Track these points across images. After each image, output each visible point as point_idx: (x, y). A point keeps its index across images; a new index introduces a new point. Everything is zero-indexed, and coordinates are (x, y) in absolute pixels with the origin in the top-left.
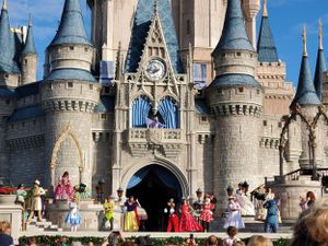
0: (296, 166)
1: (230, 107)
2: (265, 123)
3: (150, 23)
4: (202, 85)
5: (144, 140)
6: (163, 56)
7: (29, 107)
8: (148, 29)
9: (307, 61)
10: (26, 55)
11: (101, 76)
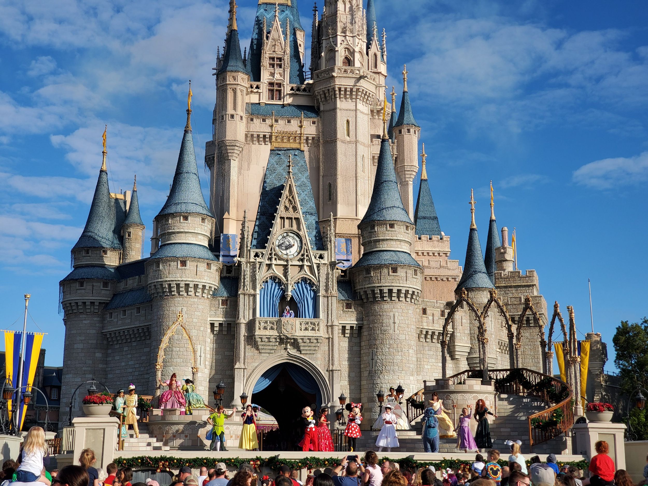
0: (464, 366)
1: (381, 291)
2: (424, 311)
3: (282, 187)
4: (347, 264)
5: (275, 333)
6: (299, 229)
7: (131, 290)
9: (476, 235)
10: (129, 227)
11: (221, 253)
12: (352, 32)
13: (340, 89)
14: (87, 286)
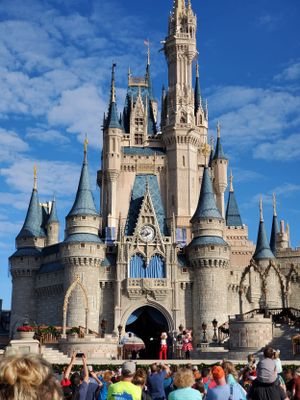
0: (257, 306)
1: (204, 261)
2: (232, 273)
3: (143, 198)
4: (183, 245)
5: (139, 287)
6: (153, 223)
7: (52, 262)
8: (141, 203)
10: (50, 223)
11: (106, 239)
12: (185, 102)
13: (178, 137)
14: (25, 260)
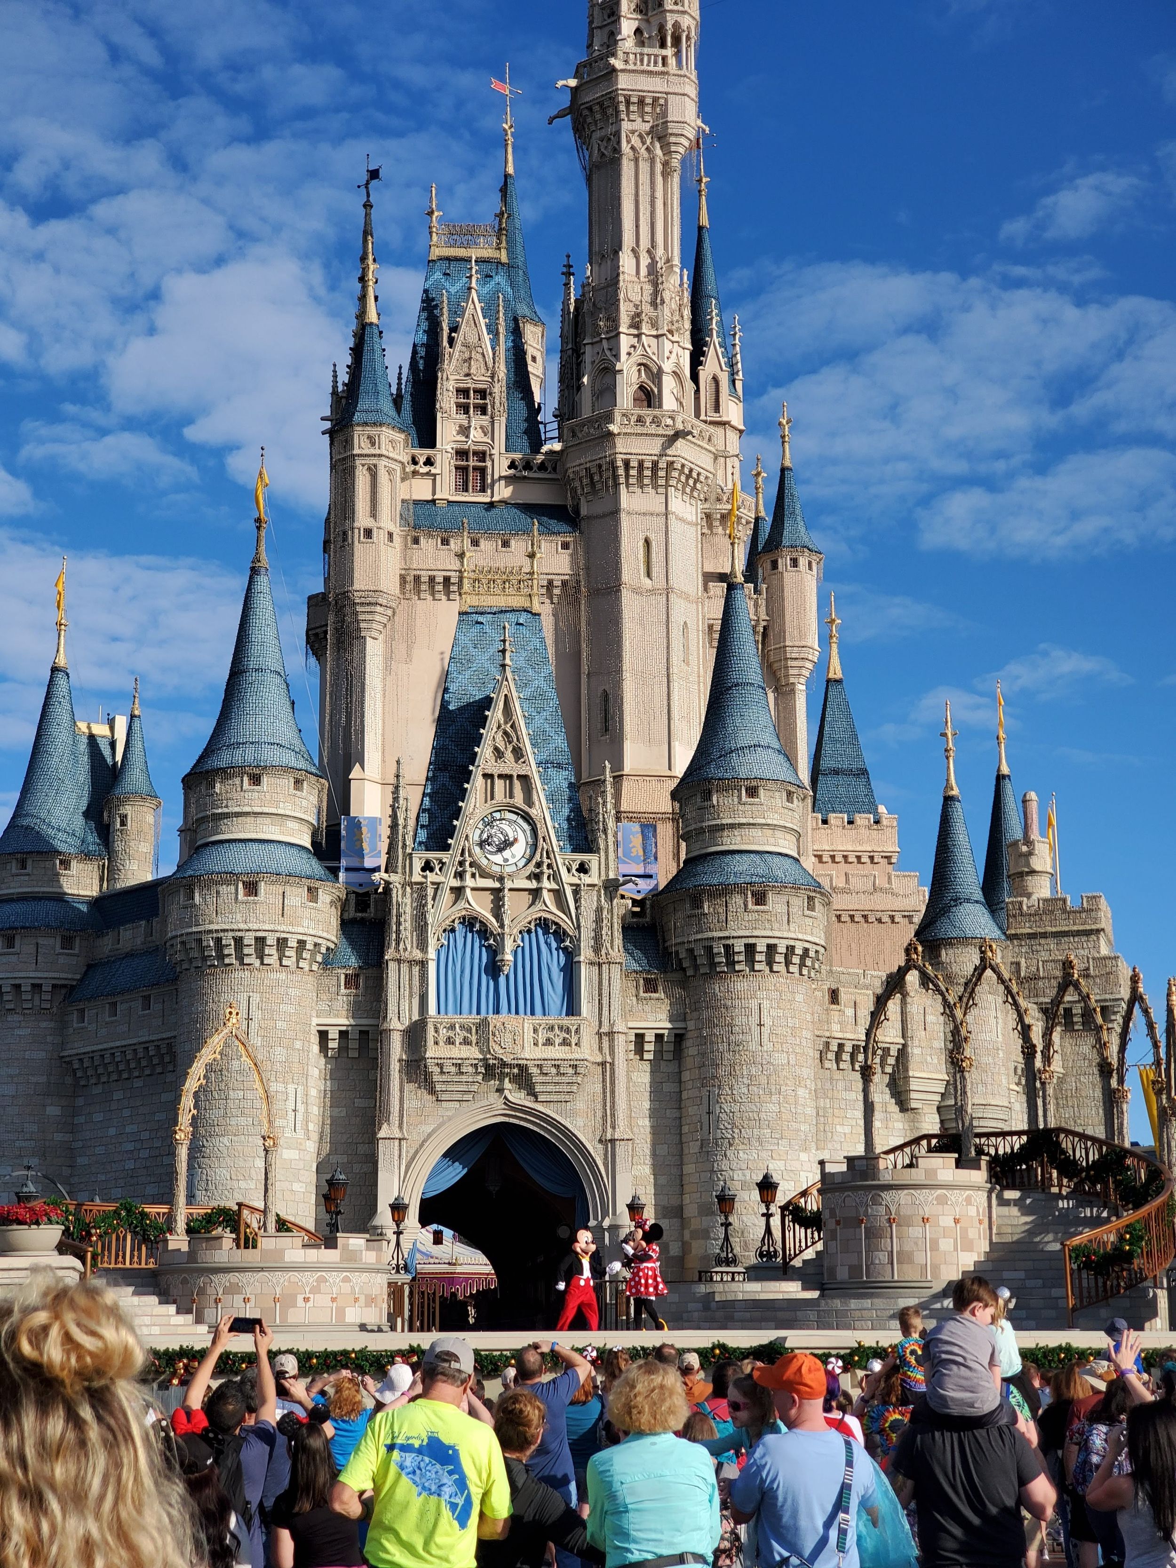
0: (931, 1124)
1: (727, 947)
2: (834, 996)
3: (487, 702)
4: (645, 886)
5: (473, 1053)
6: (529, 801)
7: (130, 955)
9: (959, 812)
10: (122, 802)
11: (344, 863)
12: (654, 324)
13: (627, 463)
14: (24, 946)
